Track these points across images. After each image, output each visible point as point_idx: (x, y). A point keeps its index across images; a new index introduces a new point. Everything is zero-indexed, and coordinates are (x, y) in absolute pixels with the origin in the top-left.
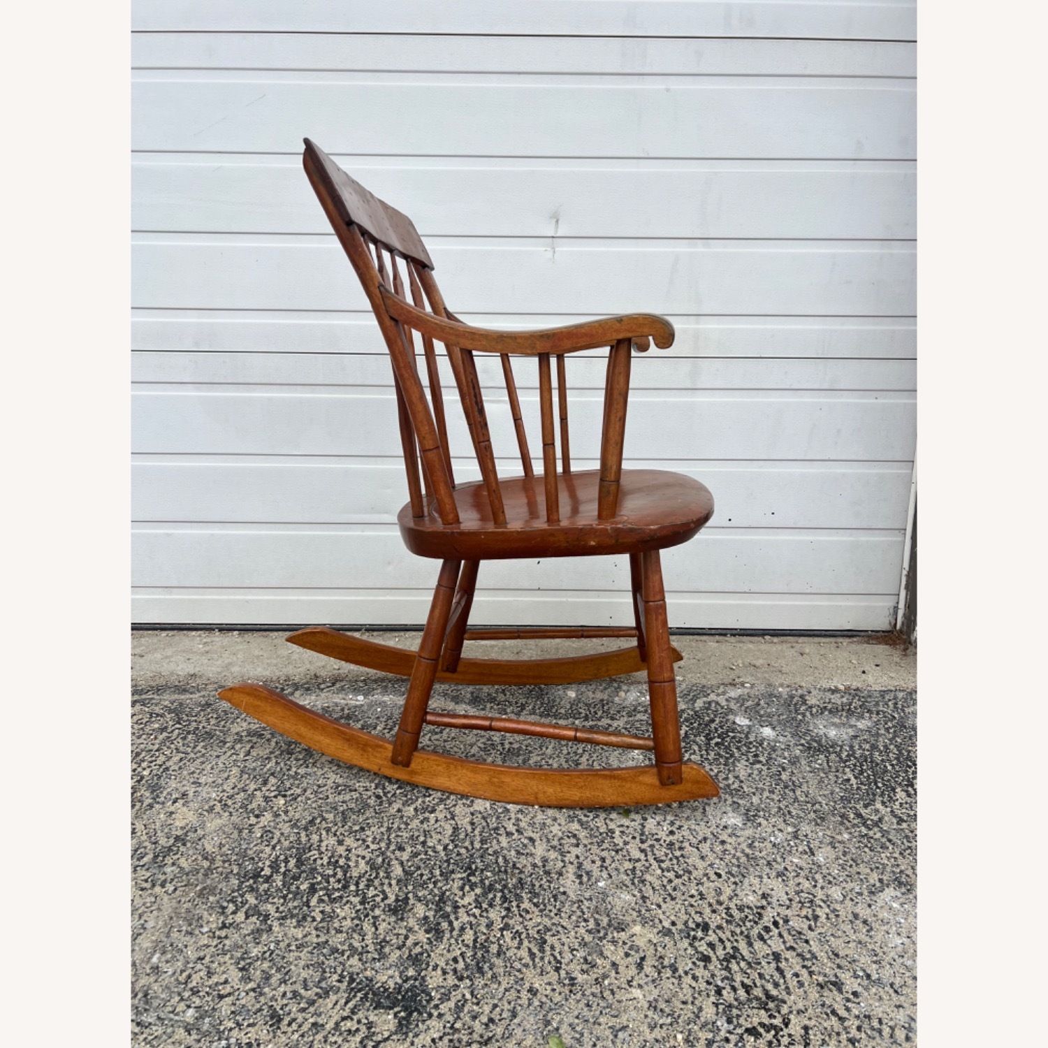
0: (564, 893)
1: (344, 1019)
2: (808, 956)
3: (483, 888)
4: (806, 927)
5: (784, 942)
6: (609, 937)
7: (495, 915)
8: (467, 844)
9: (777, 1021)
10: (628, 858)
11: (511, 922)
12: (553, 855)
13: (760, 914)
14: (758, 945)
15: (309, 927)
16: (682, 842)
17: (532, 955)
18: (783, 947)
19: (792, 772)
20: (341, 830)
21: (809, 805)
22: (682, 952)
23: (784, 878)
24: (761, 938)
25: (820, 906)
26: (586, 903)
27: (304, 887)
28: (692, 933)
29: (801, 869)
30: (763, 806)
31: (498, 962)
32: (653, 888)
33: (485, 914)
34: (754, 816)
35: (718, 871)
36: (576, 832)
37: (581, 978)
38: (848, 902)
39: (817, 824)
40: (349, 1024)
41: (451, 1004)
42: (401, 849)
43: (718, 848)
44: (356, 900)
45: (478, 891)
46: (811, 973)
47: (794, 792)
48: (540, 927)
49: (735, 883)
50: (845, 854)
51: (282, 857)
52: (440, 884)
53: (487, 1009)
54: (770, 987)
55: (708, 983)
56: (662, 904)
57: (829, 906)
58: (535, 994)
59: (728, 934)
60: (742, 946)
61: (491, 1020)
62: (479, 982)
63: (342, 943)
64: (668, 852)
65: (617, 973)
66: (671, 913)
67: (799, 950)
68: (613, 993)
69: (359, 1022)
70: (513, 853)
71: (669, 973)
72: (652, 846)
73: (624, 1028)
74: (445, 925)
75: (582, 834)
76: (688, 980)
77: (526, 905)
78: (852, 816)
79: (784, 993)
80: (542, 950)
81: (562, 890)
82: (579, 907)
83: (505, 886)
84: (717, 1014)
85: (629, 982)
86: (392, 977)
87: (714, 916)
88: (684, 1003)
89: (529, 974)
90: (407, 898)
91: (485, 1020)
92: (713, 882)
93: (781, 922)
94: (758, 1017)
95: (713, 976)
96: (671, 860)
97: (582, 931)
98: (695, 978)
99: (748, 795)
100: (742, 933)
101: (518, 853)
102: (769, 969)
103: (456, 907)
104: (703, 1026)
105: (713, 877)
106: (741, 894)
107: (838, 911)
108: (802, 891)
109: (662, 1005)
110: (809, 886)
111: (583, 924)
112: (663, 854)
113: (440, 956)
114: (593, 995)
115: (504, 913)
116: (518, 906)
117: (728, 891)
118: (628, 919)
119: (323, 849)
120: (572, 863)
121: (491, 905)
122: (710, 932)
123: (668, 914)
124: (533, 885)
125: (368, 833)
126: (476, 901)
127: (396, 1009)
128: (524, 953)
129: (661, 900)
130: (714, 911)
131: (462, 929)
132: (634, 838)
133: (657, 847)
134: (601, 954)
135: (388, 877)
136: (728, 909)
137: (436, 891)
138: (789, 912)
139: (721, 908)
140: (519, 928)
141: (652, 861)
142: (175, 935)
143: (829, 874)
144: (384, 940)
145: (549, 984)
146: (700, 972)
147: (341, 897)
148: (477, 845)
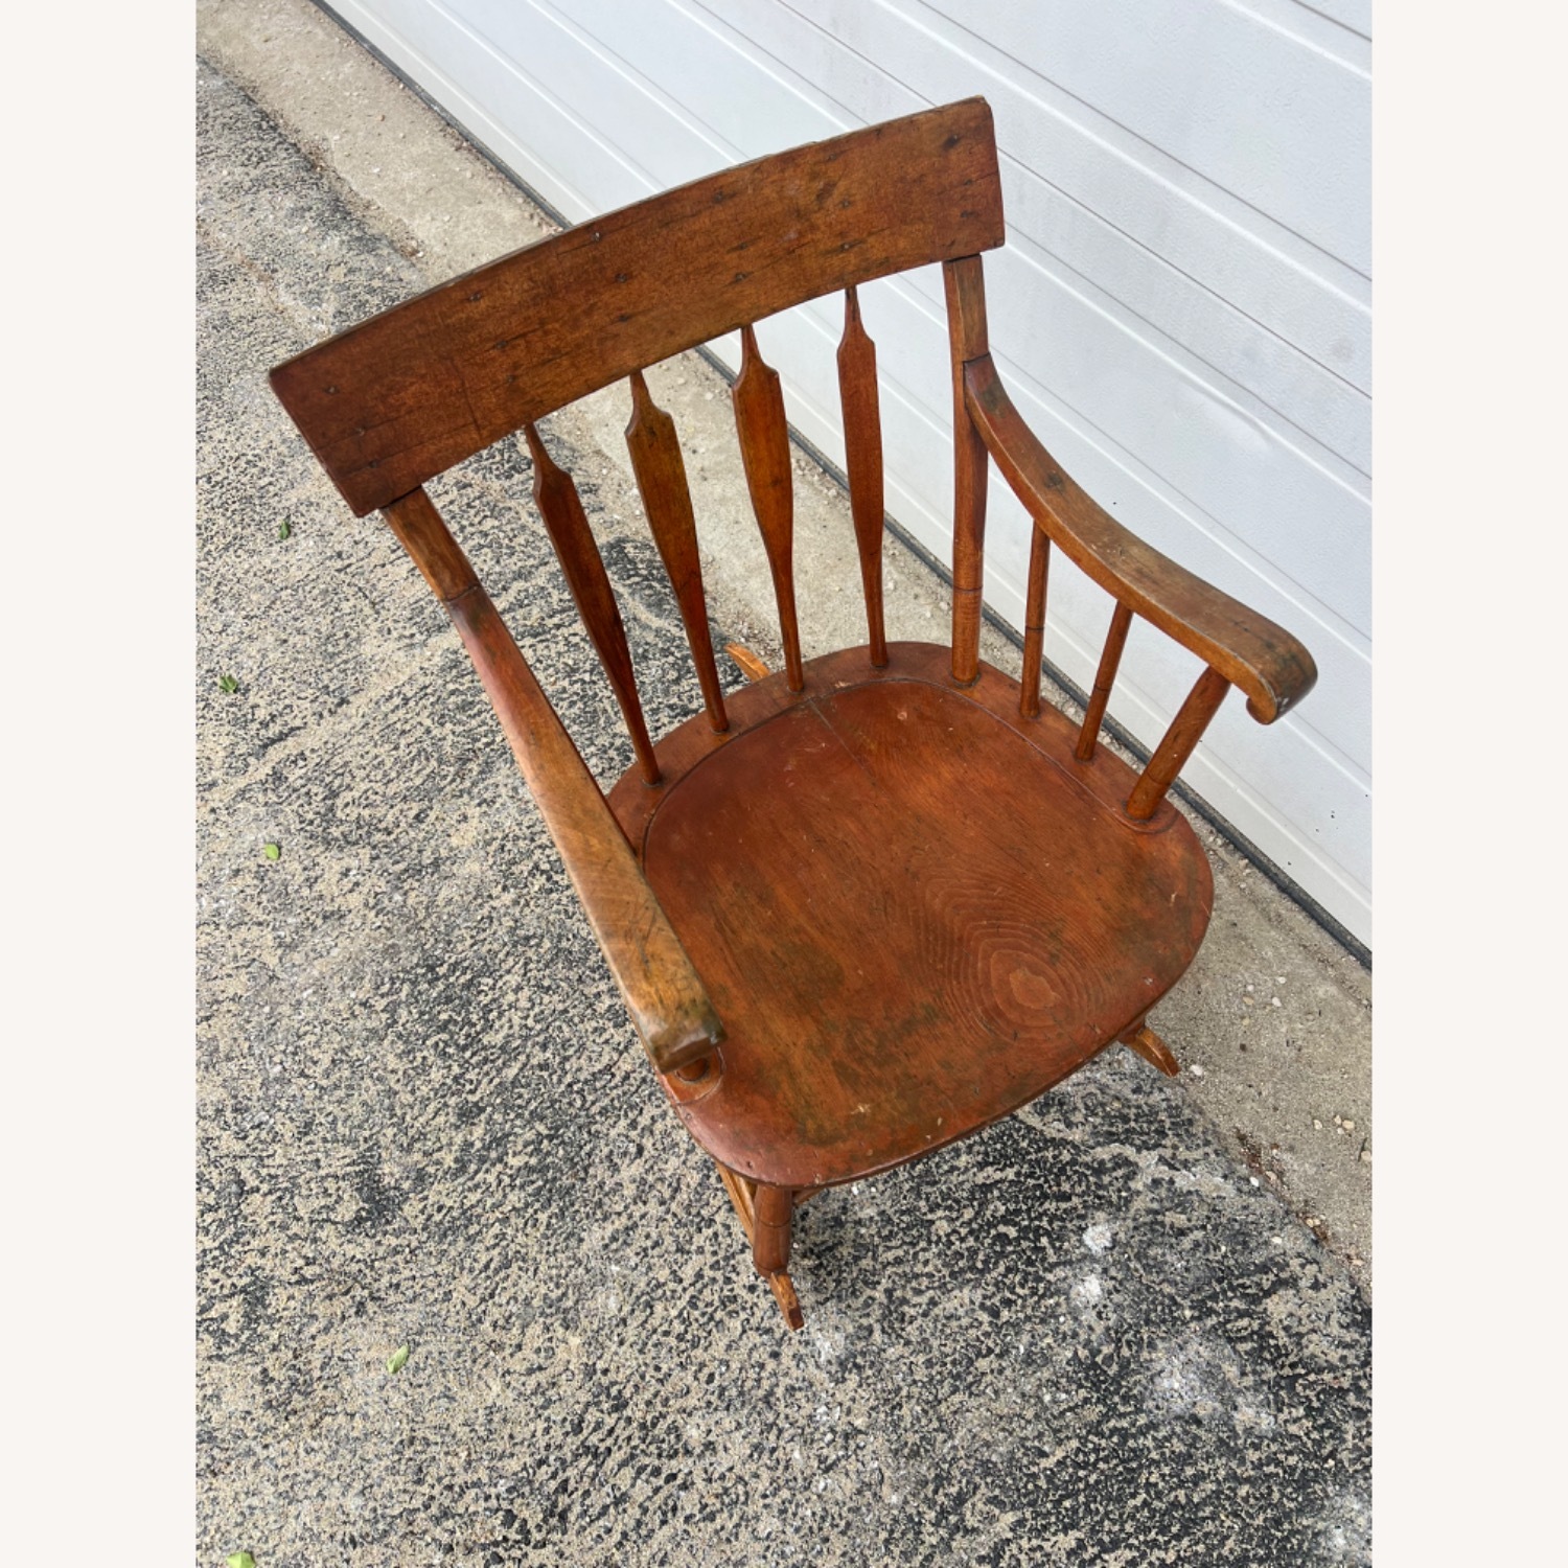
0: (581, 1240)
1: (336, 1177)
2: (643, 1532)
3: (540, 1162)
4: (688, 1512)
5: (649, 1498)
6: (548, 1321)
7: (515, 1198)
8: (590, 1098)
9: (536, 1536)
10: (675, 1267)
11: (513, 1220)
12: (630, 1191)
13: (676, 1452)
14: (628, 1472)
15: (401, 1066)
16: (744, 1309)
17: (487, 1267)
18: (641, 1499)
19: (1001, 1371)
20: (534, 973)
21: (935, 1424)
22: (572, 1401)
23: (756, 1456)
24: (641, 1470)
25: (731, 1516)
26: (581, 1270)
27: (444, 1016)
28: (603, 1398)
29: (786, 1468)
30: (887, 1366)
31: (461, 1243)
32: (646, 1322)
33: (508, 1190)
34: (856, 1365)
35: (717, 1376)
36: (684, 1187)
37: (486, 1326)
38: (759, 1547)
39: (896, 1453)
40: (331, 1185)
41: (394, 1242)
42: (544, 1047)
43: (761, 1355)
44: (456, 1070)
45: (533, 1161)
46: (619, 1545)
47: (953, 1393)
48: (523, 1251)
49: (709, 1403)
50: (855, 1510)
51: (466, 964)
52: (518, 1122)
53: (407, 1273)
54: (577, 1509)
55: (548, 1447)
56: (627, 1344)
57: (737, 1526)
58: (444, 1301)
59: (627, 1433)
60: (618, 1456)
61: (398, 1286)
62: (431, 1246)
63: (403, 1106)
64: (716, 1303)
65: (512, 1355)
66: (622, 1361)
67: (646, 1519)
68: (486, 1366)
69: (338, 1189)
70: (606, 1151)
71: (539, 1401)
72: (714, 1280)
73: (452, 1399)
74: (473, 1167)
75: (683, 1196)
76: (541, 1425)
77: (543, 1217)
78: (954, 1490)
79: (576, 1527)
80: (497, 1272)
81: (584, 1235)
82: (571, 1267)
83: (555, 1179)
84: (515, 1474)
85: (508, 1372)
86: (392, 1175)
87: (642, 1406)
88: (511, 1437)
89: (466, 1279)
90: (482, 1110)
91: (394, 1281)
92: (696, 1378)
93: (679, 1481)
94: (532, 1514)
95: (560, 1447)
96: (703, 1314)
97: (543, 1290)
98: (547, 1431)
99: (899, 1336)
100: (635, 1448)
101: (609, 1157)
102: (600, 1498)
103: (500, 1160)
104: (491, 1469)
105: (703, 1376)
106: (696, 1419)
107: (737, 1538)
108: (746, 1484)
109: (497, 1417)
110: (761, 1488)
111: (552, 1285)
112: (708, 1299)
113: (437, 1193)
114: (474, 1349)
115: (519, 1205)
116: (536, 1212)
117: (691, 1401)
118: (585, 1322)
119: (500, 983)
120: (630, 1217)
121: (522, 1187)
122: (615, 1416)
123: (616, 1358)
124: (572, 1205)
125: (546, 999)
126: (519, 1169)
127: (367, 1206)
128: (484, 1259)
129: (632, 1339)
130: (649, 1403)
131: (477, 1186)
132: (715, 1253)
133: (716, 1287)
134: (524, 1327)
135: (499, 1071)
136: (663, 1416)
137: (508, 1126)
138: (700, 1484)
139: (659, 1408)
140: (510, 1231)
141: (687, 1297)
142: (336, 979)
143: (797, 1506)
144: (425, 1135)
145: (464, 1304)
146: (557, 1433)
147: (450, 1057)
148: (594, 1110)
